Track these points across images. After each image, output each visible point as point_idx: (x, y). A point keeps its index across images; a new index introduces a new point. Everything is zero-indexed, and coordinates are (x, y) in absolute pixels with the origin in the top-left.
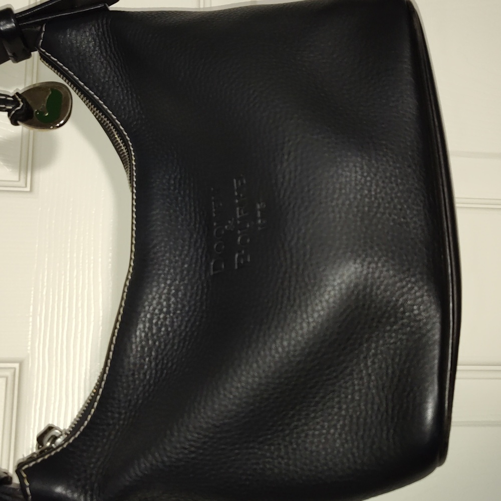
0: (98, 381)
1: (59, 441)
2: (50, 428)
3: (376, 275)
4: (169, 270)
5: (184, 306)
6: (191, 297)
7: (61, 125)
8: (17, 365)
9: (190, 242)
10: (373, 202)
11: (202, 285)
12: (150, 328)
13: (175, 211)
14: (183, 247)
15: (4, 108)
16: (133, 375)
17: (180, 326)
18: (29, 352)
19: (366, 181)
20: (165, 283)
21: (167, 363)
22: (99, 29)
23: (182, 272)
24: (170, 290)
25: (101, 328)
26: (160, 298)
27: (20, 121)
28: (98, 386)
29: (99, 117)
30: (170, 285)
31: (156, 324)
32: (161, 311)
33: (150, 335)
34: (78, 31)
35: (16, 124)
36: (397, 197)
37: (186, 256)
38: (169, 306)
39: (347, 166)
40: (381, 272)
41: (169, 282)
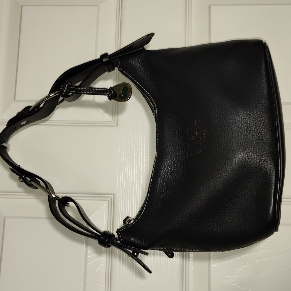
0: (145, 199)
1: (131, 222)
2: (128, 217)
3: (249, 157)
4: (171, 156)
5: (177, 170)
6: (179, 166)
7: (128, 100)
8: (112, 196)
9: (179, 144)
10: (248, 129)
11: (184, 161)
12: (164, 178)
13: (173, 132)
14: (176, 146)
15: (106, 94)
16: (158, 196)
17: (175, 177)
18: (117, 191)
19: (245, 120)
20: (170, 161)
21: (171, 192)
22: (141, 59)
23: (176, 156)
24: (171, 164)
25: (145, 181)
26: (168, 166)
27: (112, 99)
28: (145, 201)
29: (143, 93)
30: (172, 162)
31: (167, 176)
32: (168, 171)
33: (164, 181)
34: (133, 60)
35: (111, 100)
36: (258, 126)
37: (177, 150)
38: (171, 170)
39: (238, 114)
40: (251, 156)
41: (171, 160)
